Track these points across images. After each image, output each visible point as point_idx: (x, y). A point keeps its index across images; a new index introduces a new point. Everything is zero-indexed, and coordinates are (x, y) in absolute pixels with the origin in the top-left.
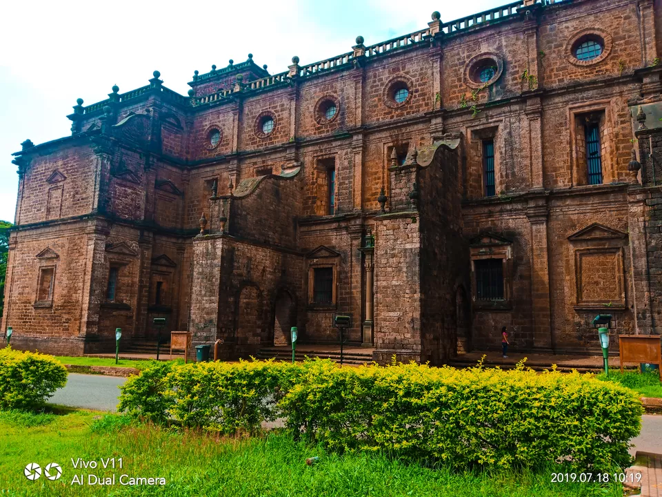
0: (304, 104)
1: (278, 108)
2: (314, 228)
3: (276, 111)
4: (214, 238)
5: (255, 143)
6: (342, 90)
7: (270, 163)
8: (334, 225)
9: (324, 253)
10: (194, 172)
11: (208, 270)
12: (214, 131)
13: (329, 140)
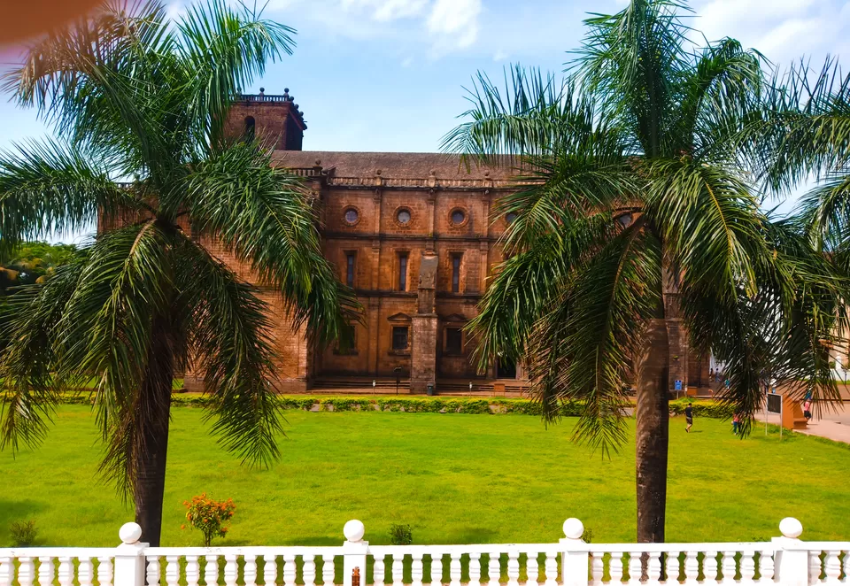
0: (439, 210)
1: (416, 206)
2: (447, 301)
3: (415, 209)
4: (430, 317)
5: (394, 229)
6: (471, 206)
7: (409, 247)
8: (464, 300)
9: (455, 319)
10: (331, 241)
11: (425, 338)
12: (353, 210)
13: (460, 240)
